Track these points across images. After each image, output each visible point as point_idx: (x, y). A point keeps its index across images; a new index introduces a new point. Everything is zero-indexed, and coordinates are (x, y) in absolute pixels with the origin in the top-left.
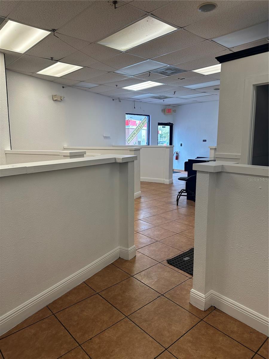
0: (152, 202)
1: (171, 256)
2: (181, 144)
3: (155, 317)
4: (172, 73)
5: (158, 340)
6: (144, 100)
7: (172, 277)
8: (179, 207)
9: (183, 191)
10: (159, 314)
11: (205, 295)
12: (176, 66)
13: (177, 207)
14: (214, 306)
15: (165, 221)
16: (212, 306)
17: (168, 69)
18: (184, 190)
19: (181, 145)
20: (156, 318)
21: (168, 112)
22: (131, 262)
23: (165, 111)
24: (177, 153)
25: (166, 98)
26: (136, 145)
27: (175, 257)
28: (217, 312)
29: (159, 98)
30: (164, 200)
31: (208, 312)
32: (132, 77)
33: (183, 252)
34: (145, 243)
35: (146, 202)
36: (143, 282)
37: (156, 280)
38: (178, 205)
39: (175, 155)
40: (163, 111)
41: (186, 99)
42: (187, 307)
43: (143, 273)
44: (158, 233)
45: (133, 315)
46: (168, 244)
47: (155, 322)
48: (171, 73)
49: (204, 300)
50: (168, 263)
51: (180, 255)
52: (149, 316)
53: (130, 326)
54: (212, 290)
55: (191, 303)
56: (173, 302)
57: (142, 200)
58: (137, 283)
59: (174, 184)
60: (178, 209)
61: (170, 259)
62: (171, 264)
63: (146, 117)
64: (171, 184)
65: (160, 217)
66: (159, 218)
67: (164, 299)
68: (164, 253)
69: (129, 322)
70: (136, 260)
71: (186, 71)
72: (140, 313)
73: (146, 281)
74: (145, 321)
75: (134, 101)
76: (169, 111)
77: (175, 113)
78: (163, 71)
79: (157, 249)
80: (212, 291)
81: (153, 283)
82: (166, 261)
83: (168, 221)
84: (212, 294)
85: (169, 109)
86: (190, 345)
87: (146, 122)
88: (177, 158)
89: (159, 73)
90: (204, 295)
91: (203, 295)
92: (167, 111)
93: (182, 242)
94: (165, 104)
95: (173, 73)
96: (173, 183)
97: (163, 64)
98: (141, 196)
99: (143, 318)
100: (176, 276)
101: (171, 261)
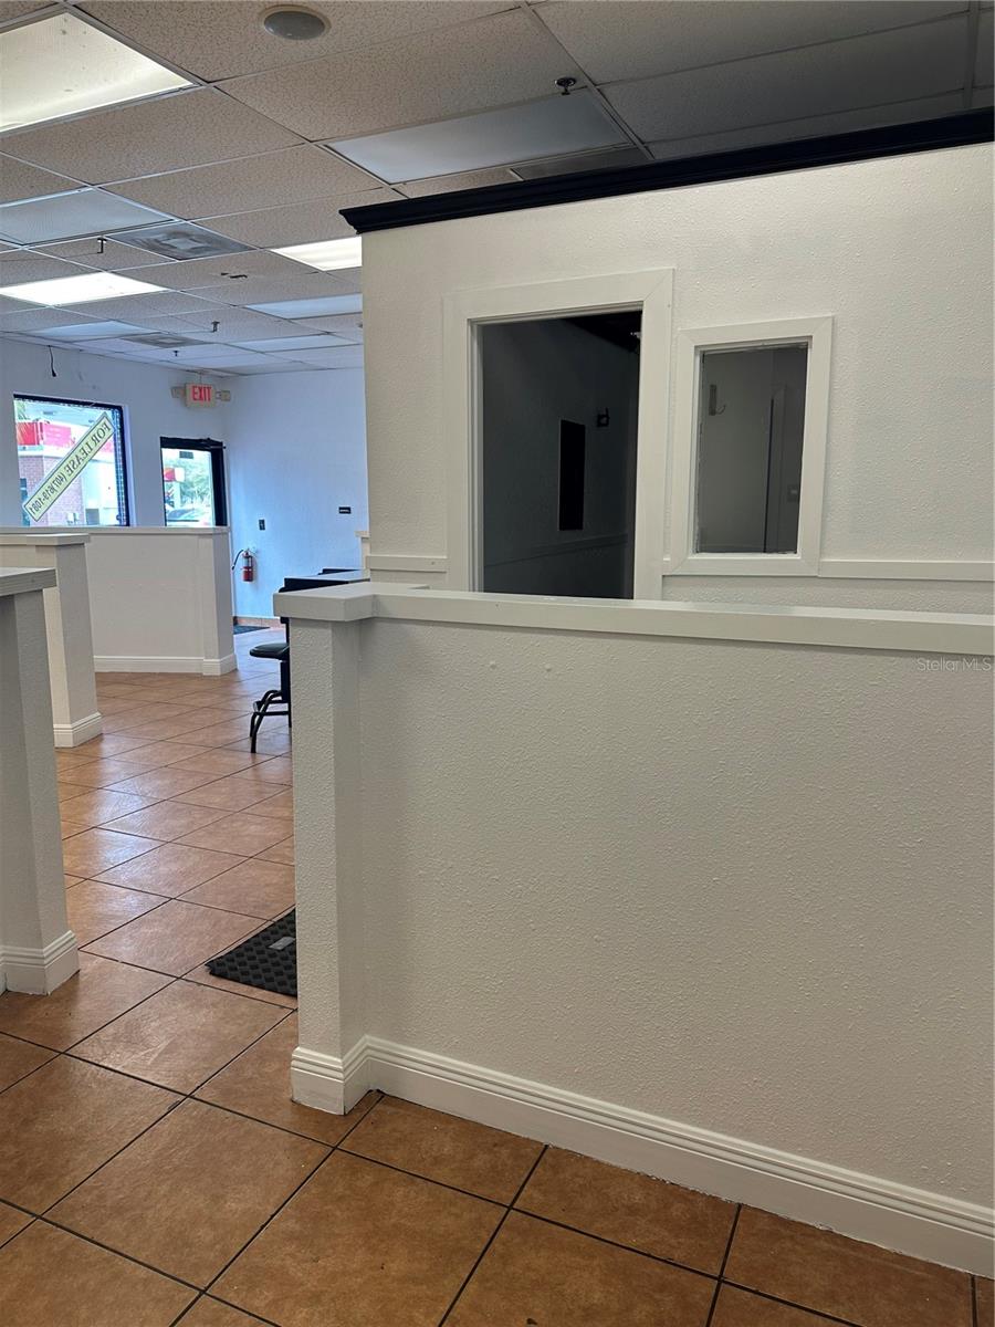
0: (148, 750)
1: (225, 944)
2: (262, 522)
3: (159, 1185)
4: (195, 251)
5: (172, 1269)
6: (91, 344)
7: (227, 1022)
8: (260, 758)
9: (272, 697)
10: (175, 1170)
11: (342, 1058)
12: (205, 223)
13: (254, 758)
14: (378, 1091)
15: (201, 818)
16: (371, 1091)
17: (176, 234)
18: (276, 693)
19: (262, 525)
20: (164, 1189)
21: (197, 396)
22: (58, 1000)
23: (185, 394)
24: (247, 557)
25: (185, 342)
26: (79, 524)
27: (239, 947)
28: (388, 1108)
29: (157, 341)
30: (201, 738)
31: (358, 1115)
32: (26, 248)
33: (270, 923)
34: (119, 914)
35: (126, 755)
36: (110, 1066)
37: (162, 1046)
38: (257, 750)
39: (242, 563)
40: (179, 391)
41: (262, 353)
42: (285, 1117)
43: (110, 1030)
44: (174, 867)
45: (69, 1201)
46: (211, 903)
47: (158, 1206)
48: (189, 251)
49: (341, 1075)
50: (212, 973)
51: (257, 936)
52: (134, 1189)
53: (56, 1249)
54: (367, 1037)
55: (296, 1099)
56: (228, 1114)
57: (107, 747)
58: (85, 1075)
59: (243, 674)
60: (255, 765)
61: (221, 957)
62: (222, 976)
63: (109, 413)
64: (230, 675)
65: (180, 807)
66: (178, 810)
67: (195, 1107)
68: (196, 940)
69: (52, 1235)
70: (81, 986)
71: (246, 248)
72: (97, 1188)
73: (121, 1060)
74: (119, 1210)
75: (50, 346)
76: (202, 394)
77: (226, 403)
78: (156, 240)
79: (170, 929)
80: (368, 1039)
81: (149, 1063)
82: (203, 969)
83: (215, 817)
84: (368, 1048)
85: (199, 388)
86: (291, 1248)
87: (108, 433)
88: (249, 576)
89: (143, 247)
90: (339, 1061)
91: (335, 1059)
92: (194, 393)
93: (267, 885)
94: (182, 367)
95: (198, 253)
96: (236, 670)
97: (154, 211)
98: (104, 730)
99: (109, 1203)
100: (243, 1014)
101: (223, 964)
